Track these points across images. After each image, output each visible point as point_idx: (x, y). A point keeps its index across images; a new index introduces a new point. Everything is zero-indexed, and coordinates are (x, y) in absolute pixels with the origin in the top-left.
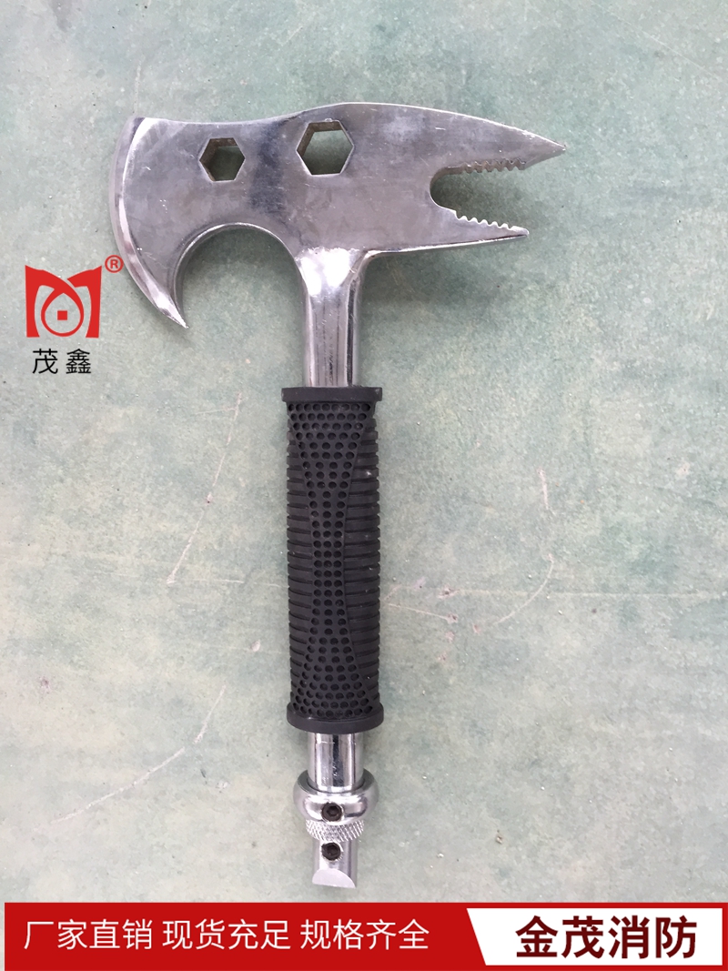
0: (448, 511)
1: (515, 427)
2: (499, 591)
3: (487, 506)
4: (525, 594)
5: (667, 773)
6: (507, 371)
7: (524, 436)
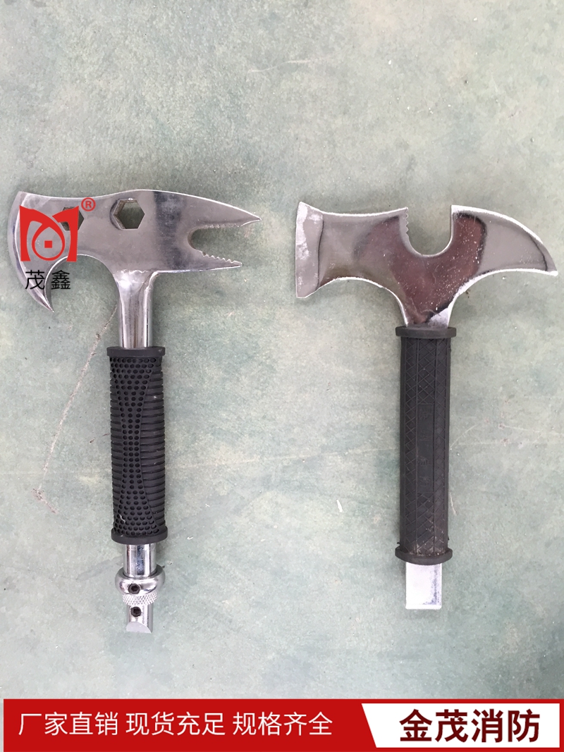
0: (507, 487)
1: (471, 536)
2: (475, 444)
3: (485, 492)
4: (460, 444)
5: (369, 343)
6: (478, 565)
7: (466, 531)
